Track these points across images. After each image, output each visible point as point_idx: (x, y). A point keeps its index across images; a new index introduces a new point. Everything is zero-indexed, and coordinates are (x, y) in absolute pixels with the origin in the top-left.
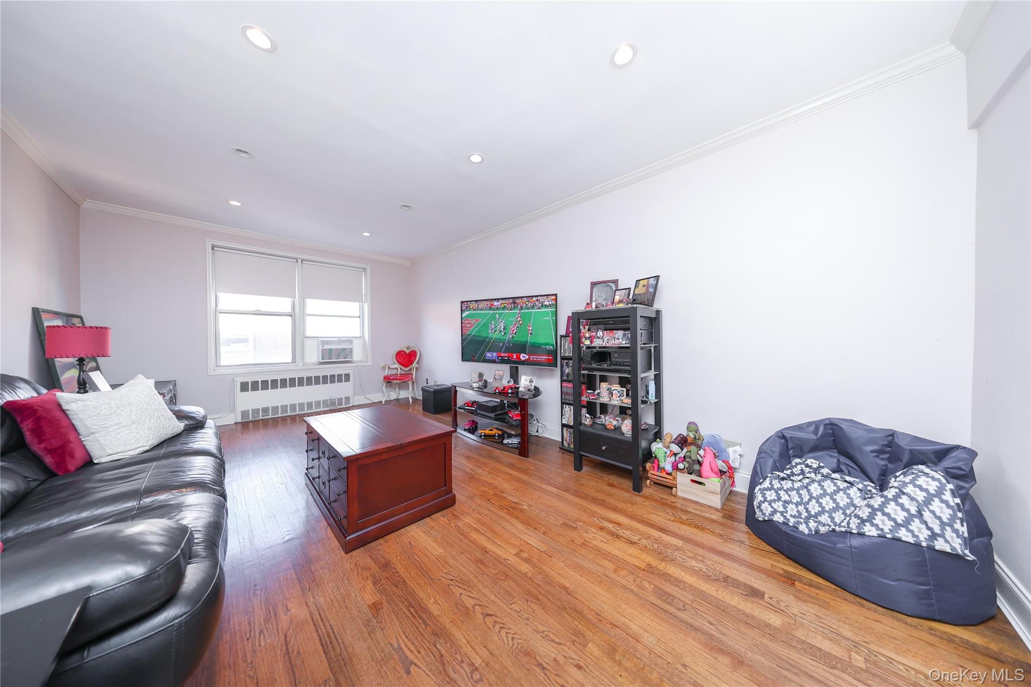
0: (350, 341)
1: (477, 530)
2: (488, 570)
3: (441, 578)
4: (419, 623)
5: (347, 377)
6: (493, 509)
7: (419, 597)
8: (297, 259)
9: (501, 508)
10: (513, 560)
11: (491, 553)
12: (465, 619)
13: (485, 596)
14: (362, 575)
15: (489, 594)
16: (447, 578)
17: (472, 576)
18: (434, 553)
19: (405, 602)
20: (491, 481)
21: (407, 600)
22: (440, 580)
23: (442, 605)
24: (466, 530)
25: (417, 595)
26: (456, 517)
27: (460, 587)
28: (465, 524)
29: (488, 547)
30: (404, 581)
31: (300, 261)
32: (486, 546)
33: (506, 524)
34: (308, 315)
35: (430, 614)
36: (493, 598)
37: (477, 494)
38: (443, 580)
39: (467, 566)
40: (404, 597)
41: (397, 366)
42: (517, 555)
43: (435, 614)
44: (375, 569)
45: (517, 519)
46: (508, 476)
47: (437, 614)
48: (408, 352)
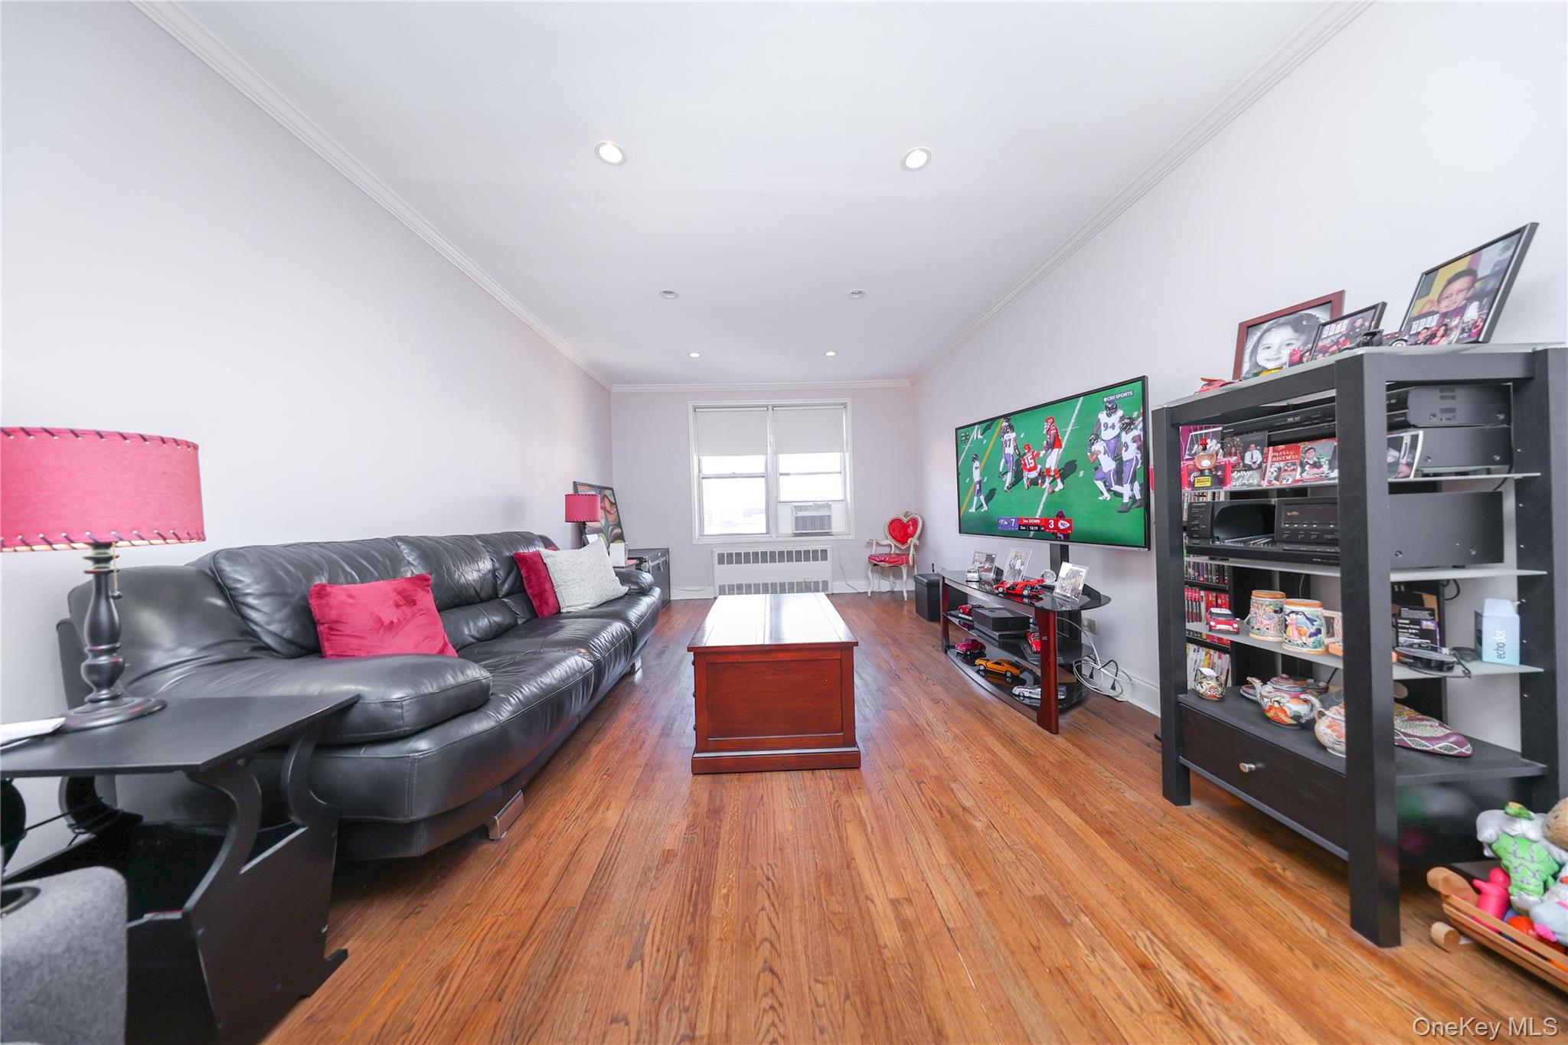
0: (827, 506)
1: (862, 823)
2: (827, 898)
3: (758, 867)
4: (688, 911)
5: (824, 554)
6: (916, 801)
7: (715, 875)
8: (767, 406)
9: (931, 805)
10: (881, 908)
11: (854, 873)
12: (739, 949)
13: (792, 937)
14: (686, 809)
15: (798, 939)
16: (766, 872)
17: (797, 893)
18: (779, 826)
19: (697, 872)
20: (946, 752)
21: (701, 870)
22: (755, 869)
23: (730, 906)
24: (847, 814)
25: (716, 870)
26: (848, 788)
27: (769, 897)
28: (852, 805)
29: (857, 861)
30: (718, 843)
31: (770, 408)
32: (856, 857)
33: (917, 838)
34: (781, 474)
35: (707, 909)
36: (800, 949)
37: (907, 765)
38: (759, 871)
39: (804, 871)
40: (702, 865)
41: (890, 541)
42: (895, 903)
43: (713, 913)
44: (704, 808)
45: (946, 838)
46: (988, 755)
47: (716, 915)
48: (905, 520)
